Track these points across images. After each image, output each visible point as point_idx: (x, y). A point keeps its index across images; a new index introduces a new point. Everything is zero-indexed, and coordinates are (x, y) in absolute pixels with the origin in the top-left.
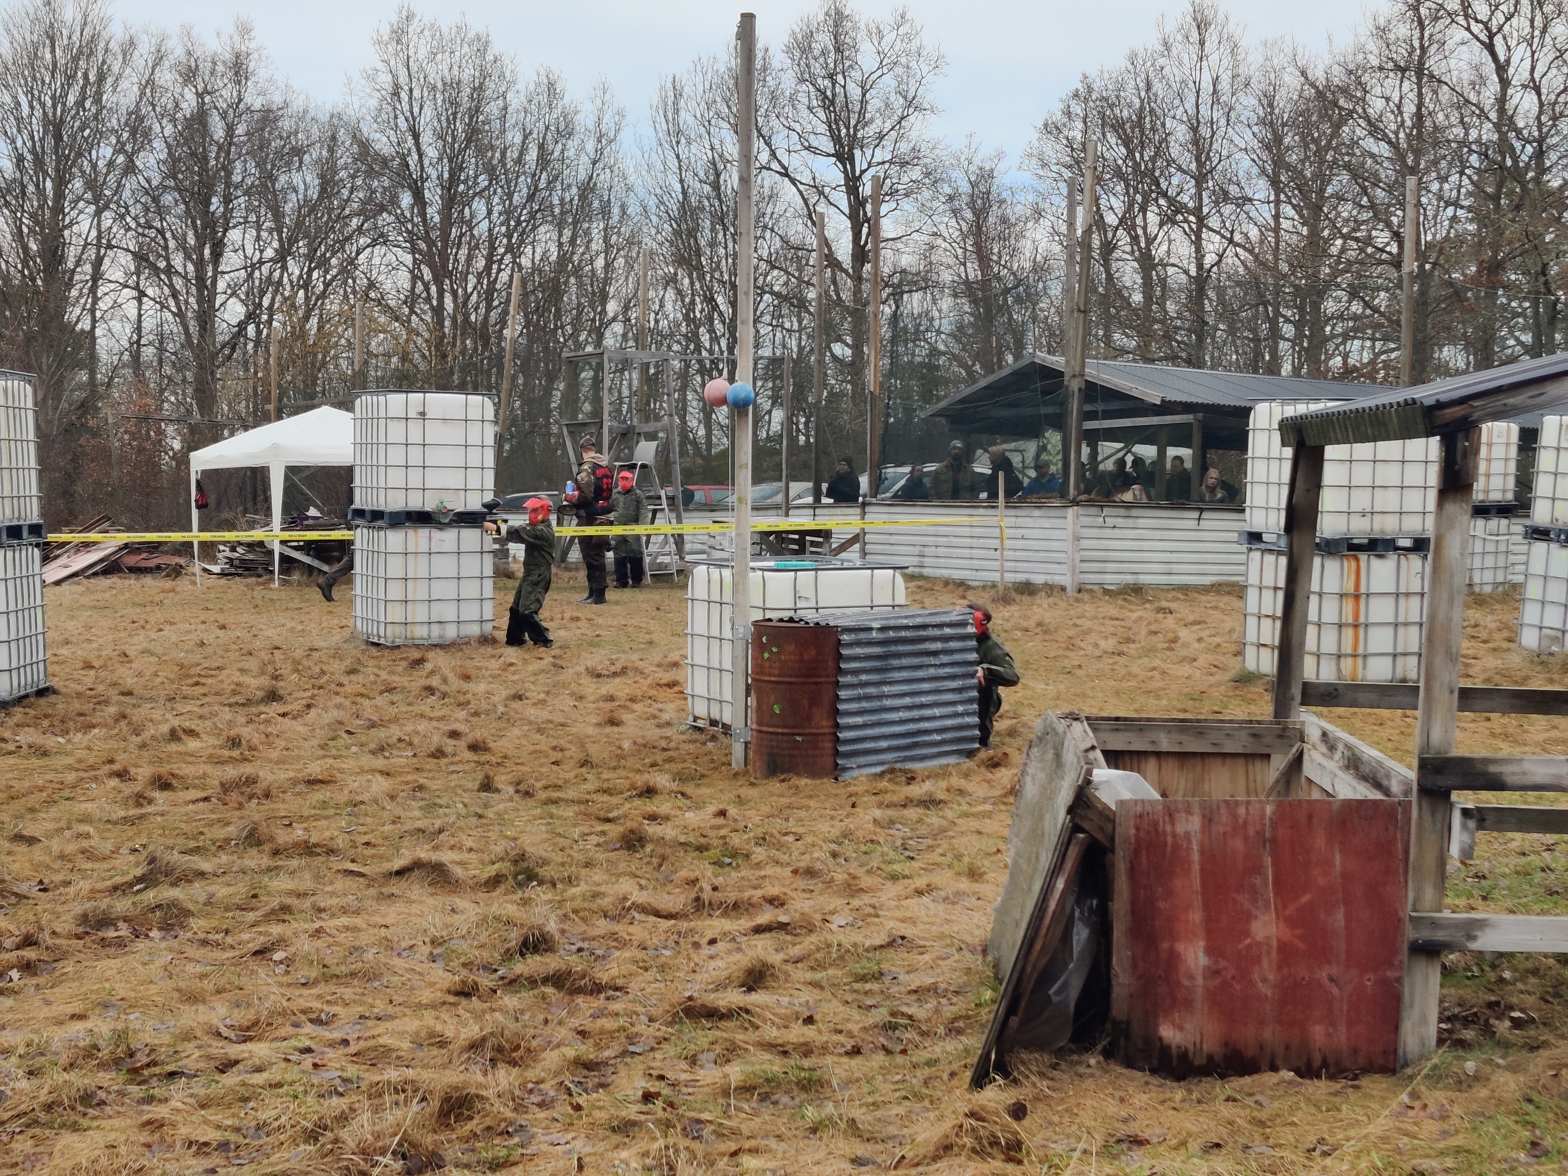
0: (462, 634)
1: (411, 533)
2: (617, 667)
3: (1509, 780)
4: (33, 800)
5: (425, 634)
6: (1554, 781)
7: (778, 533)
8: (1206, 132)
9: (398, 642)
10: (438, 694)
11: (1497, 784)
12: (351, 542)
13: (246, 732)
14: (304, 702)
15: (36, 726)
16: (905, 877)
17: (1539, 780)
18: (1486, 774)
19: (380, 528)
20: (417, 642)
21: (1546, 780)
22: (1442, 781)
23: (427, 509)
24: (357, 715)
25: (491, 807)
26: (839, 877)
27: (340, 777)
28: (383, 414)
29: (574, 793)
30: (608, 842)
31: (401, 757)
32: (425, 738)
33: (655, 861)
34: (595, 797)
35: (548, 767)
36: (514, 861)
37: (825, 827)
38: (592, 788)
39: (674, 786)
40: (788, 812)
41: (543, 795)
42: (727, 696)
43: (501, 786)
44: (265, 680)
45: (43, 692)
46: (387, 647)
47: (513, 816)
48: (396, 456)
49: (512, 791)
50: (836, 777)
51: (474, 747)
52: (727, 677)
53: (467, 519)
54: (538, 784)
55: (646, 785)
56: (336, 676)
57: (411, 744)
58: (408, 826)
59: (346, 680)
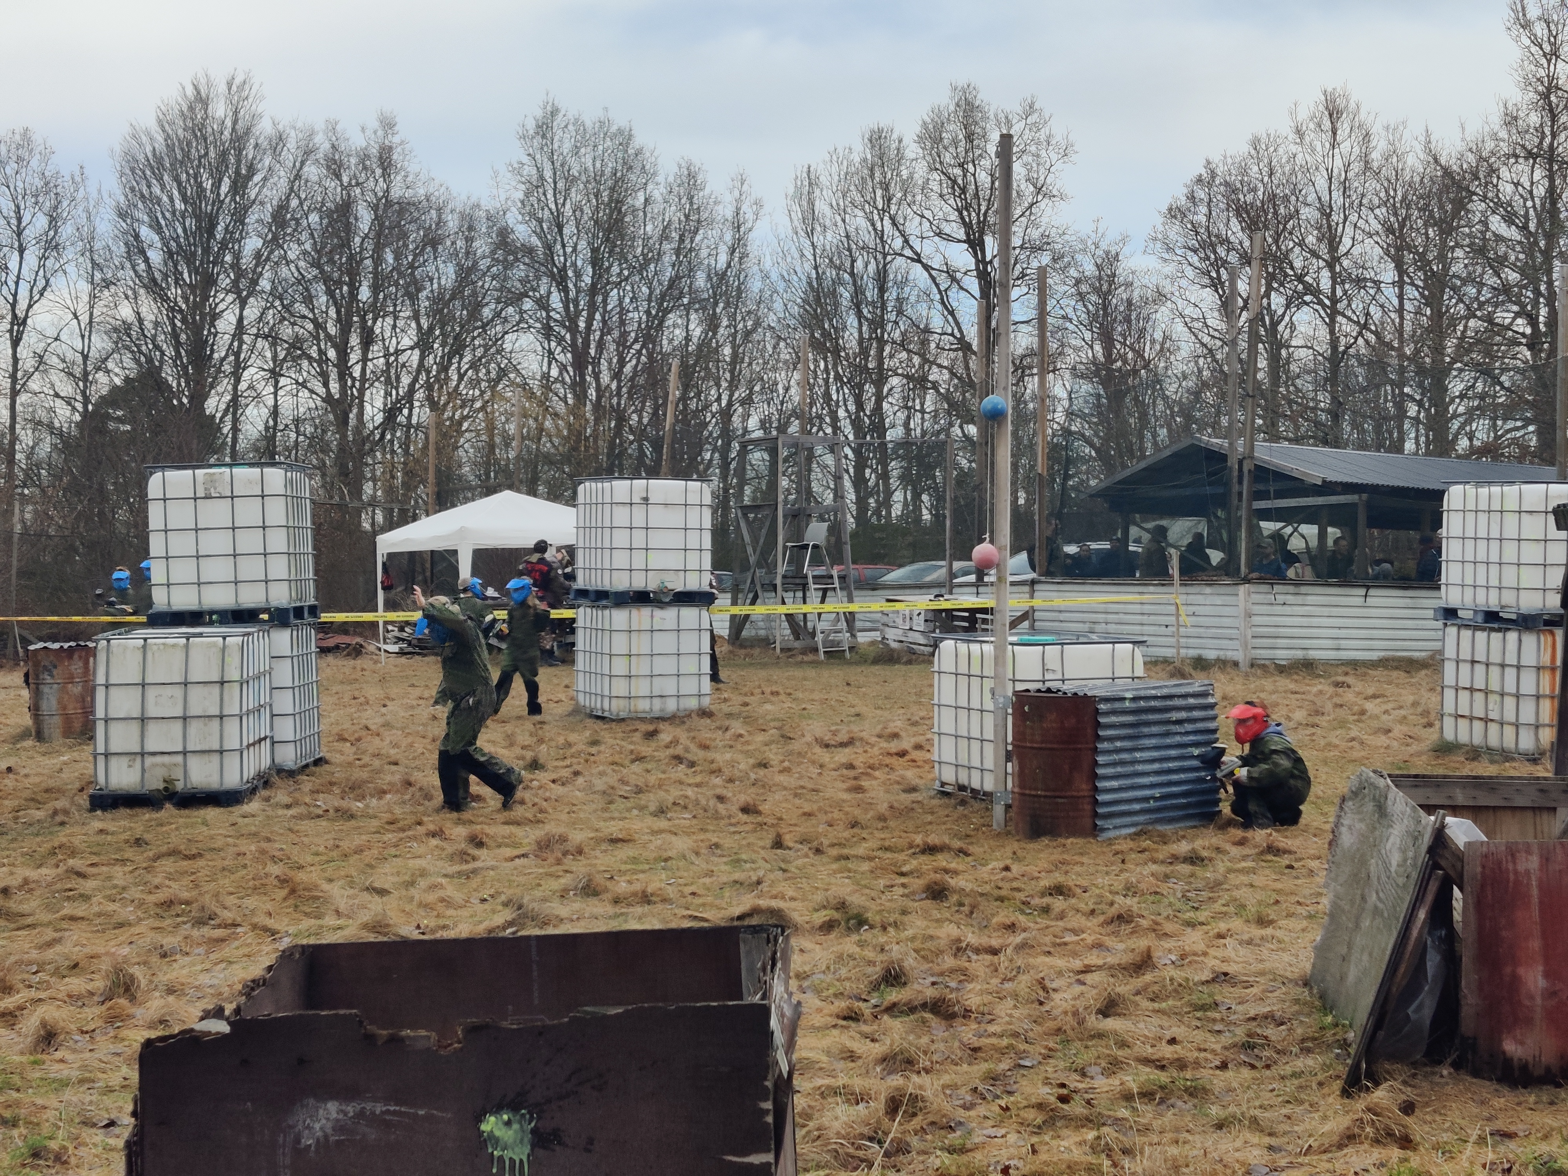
0: (682, 706)
1: (634, 612)
2: (843, 737)
5: (647, 707)
9: (620, 715)
10: (686, 762)
12: (573, 620)
14: (569, 770)
16: (1203, 924)
19: (605, 608)
20: (640, 715)
23: (650, 588)
24: (626, 783)
25: (789, 862)
26: (1145, 923)
27: (636, 836)
28: (607, 499)
29: (861, 850)
30: (913, 893)
31: (683, 819)
32: (697, 803)
33: (966, 909)
34: (879, 853)
35: (822, 828)
36: (837, 909)
37: (1107, 881)
38: (875, 846)
39: (957, 844)
40: (1064, 868)
41: (834, 852)
42: (976, 762)
43: (791, 844)
44: (518, 751)
45: (318, 762)
46: (613, 720)
47: (812, 870)
48: (621, 539)
49: (805, 848)
50: (1095, 836)
51: (745, 810)
52: (976, 745)
53: (685, 598)
54: (826, 842)
55: (925, 843)
56: (582, 747)
57: (686, 808)
58: (725, 879)
59: (593, 750)
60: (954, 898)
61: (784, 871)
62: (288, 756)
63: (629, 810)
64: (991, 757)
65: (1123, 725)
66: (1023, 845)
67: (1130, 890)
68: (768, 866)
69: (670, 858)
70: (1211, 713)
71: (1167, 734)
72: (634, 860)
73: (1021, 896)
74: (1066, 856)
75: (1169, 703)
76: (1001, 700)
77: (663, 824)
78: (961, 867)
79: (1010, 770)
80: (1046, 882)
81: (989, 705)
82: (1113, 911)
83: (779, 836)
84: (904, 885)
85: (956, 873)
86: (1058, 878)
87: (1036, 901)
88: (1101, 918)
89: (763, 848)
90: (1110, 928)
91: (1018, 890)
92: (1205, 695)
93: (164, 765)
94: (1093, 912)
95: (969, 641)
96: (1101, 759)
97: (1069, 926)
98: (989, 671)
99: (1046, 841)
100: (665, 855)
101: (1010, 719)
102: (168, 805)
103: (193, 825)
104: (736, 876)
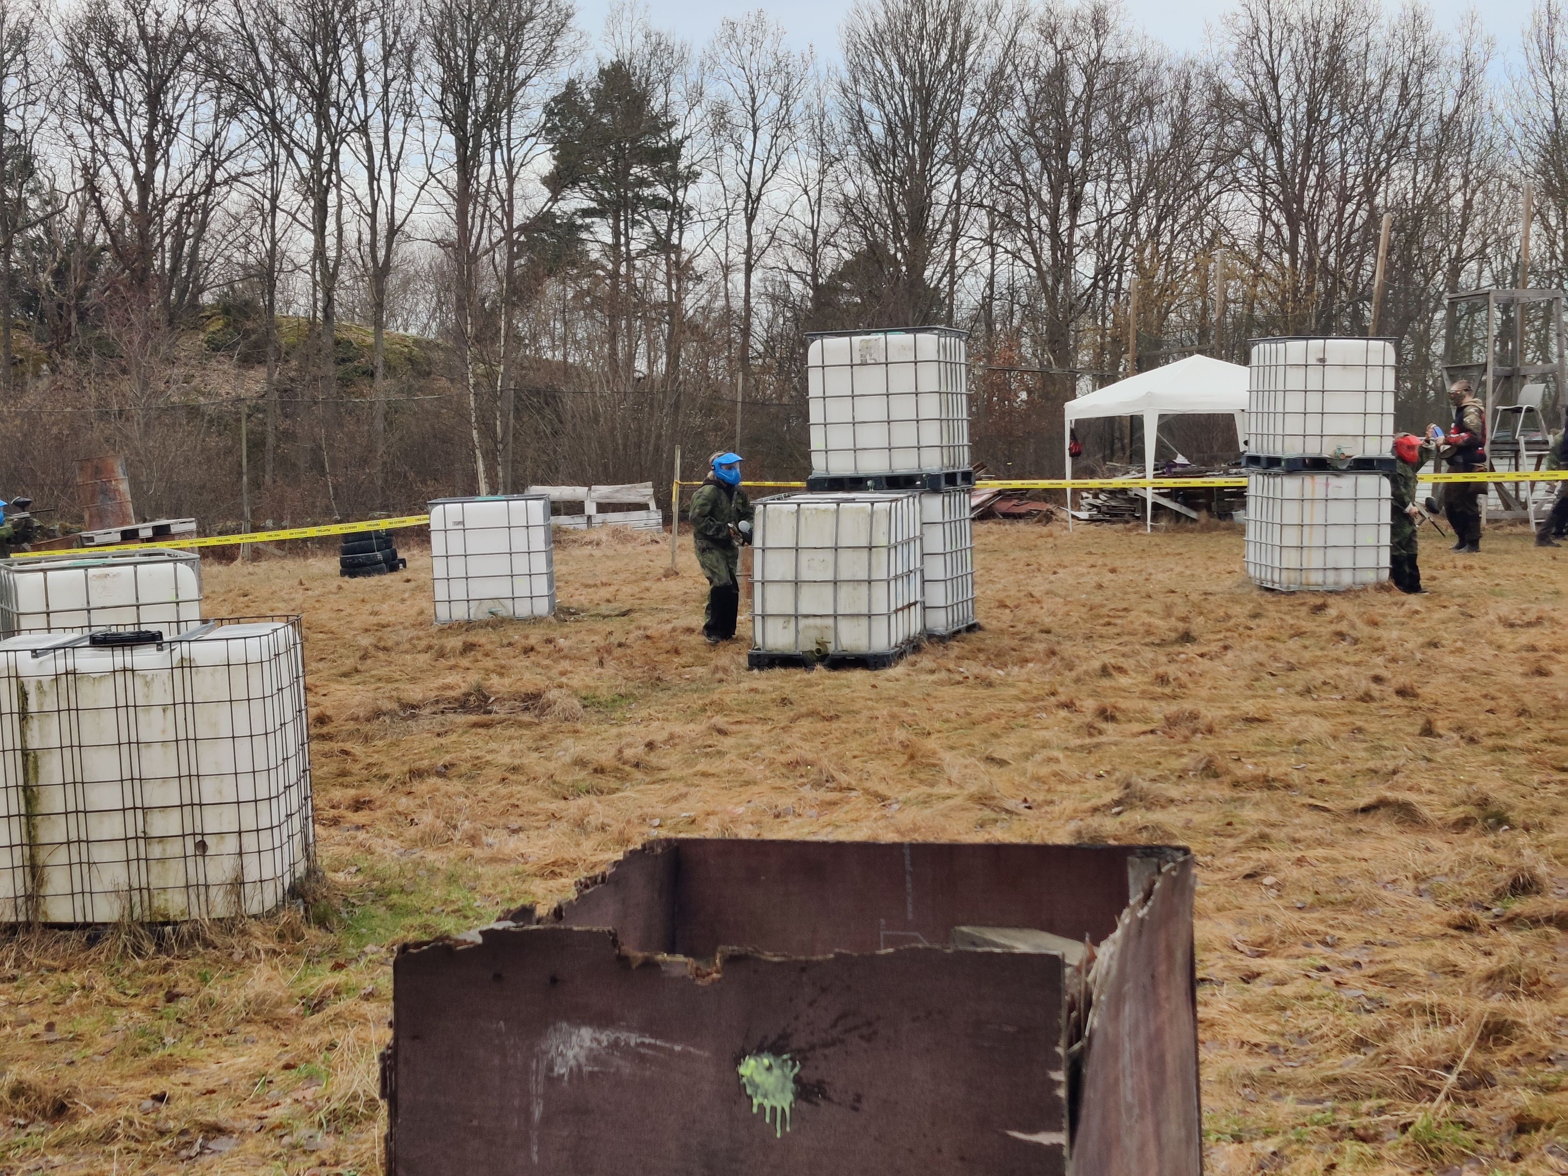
0: (1358, 580)
1: (1308, 480)
2: (1532, 616)
4: (995, 725)
5: (1320, 580)
9: (1293, 588)
10: (1349, 639)
13: (1172, 670)
14: (1221, 644)
15: (975, 659)
19: (1277, 475)
20: (1312, 588)
23: (1325, 455)
24: (1277, 660)
25: (1435, 751)
27: (1275, 717)
28: (1281, 361)
29: (1521, 742)
31: (1331, 700)
32: (1349, 682)
34: (1542, 746)
35: (1484, 715)
36: (1477, 805)
38: (1538, 737)
41: (1490, 742)
43: (1441, 732)
44: (1173, 622)
45: (971, 628)
46: (1282, 593)
47: (1460, 761)
48: (1295, 403)
49: (1457, 737)
51: (1401, 693)
53: (1363, 465)
54: (1482, 731)
56: (1242, 620)
57: (1336, 688)
58: (1359, 766)
59: (1252, 624)
61: (1429, 760)
62: (939, 622)
63: (1275, 688)
68: (1411, 754)
69: (1305, 741)
72: (1267, 741)
77: (1307, 704)
83: (1429, 722)
84: (1561, 783)
89: (1410, 734)
93: (816, 627)
100: (1300, 738)
102: (819, 667)
103: (839, 687)
104: (1371, 764)
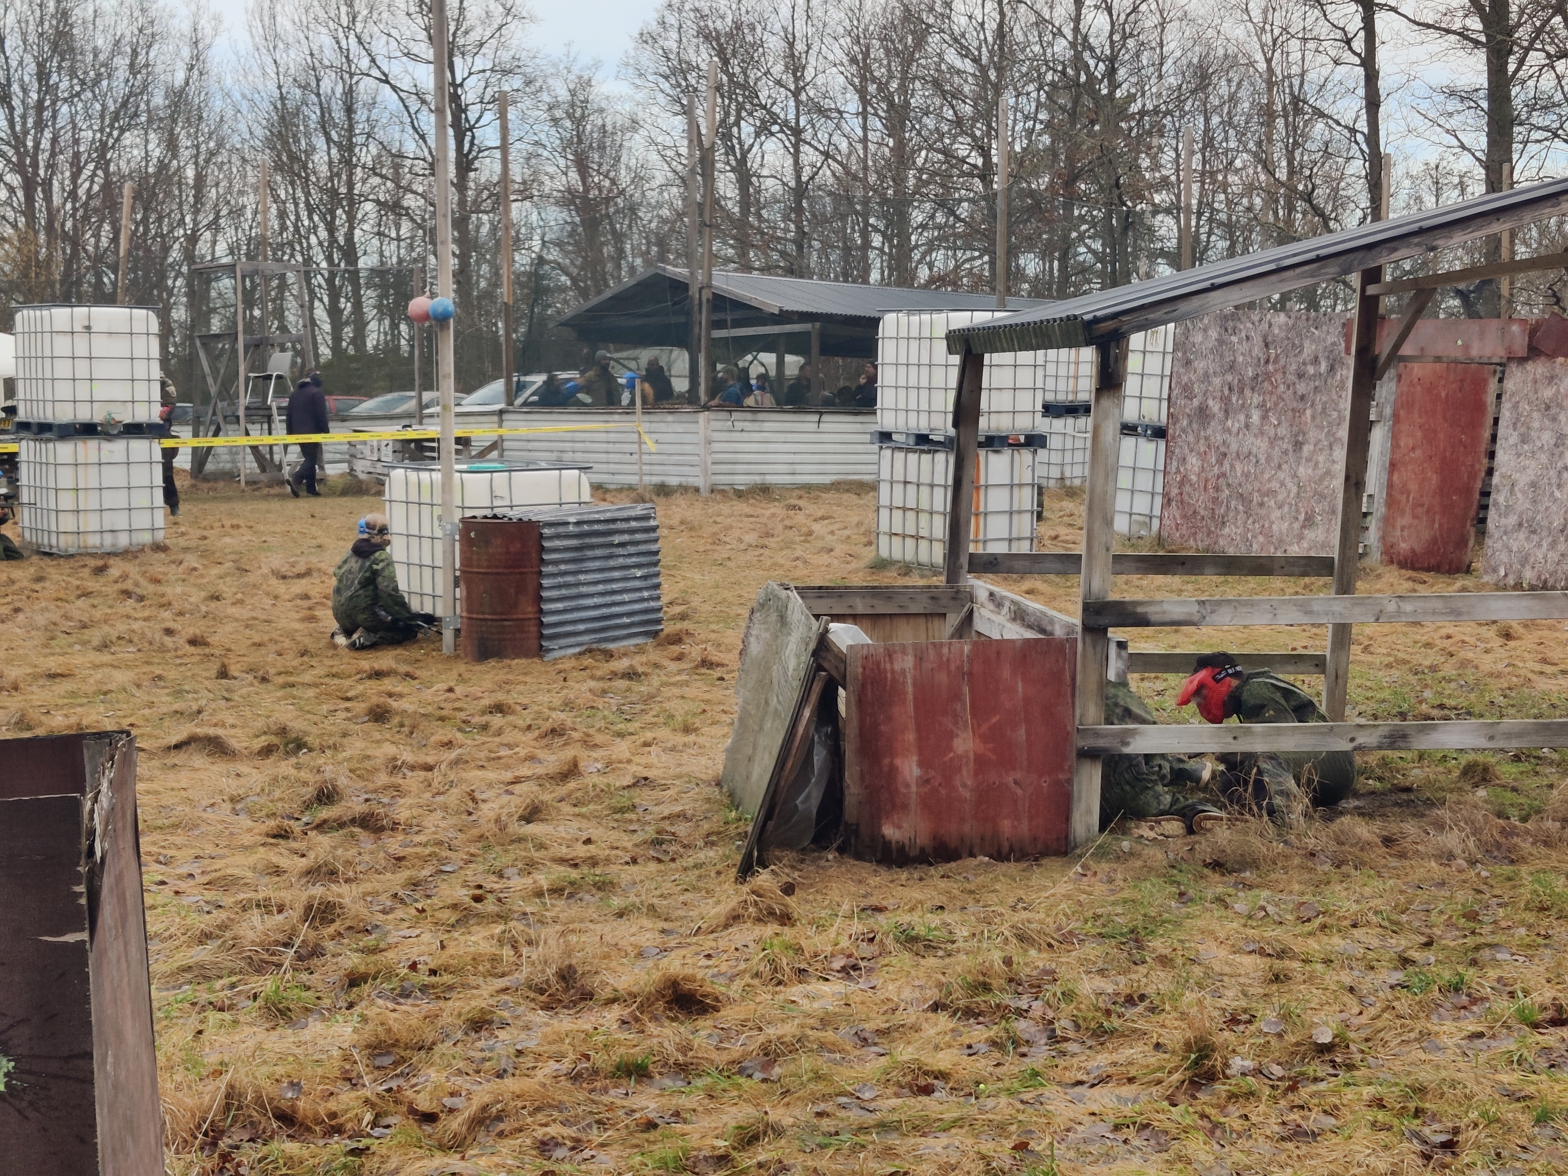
0: (134, 542)
1: (79, 442)
2: (300, 568)
3: (1153, 618)
5: (98, 543)
6: (1187, 618)
7: (418, 442)
8: (800, 47)
9: (72, 551)
10: (134, 597)
11: (1142, 621)
16: (632, 734)
17: (1176, 617)
18: (1135, 614)
19: (49, 441)
20: (92, 550)
21: (1181, 617)
22: (1102, 621)
23: (95, 417)
24: (66, 617)
25: (232, 691)
26: (576, 735)
27: (77, 671)
28: (47, 328)
29: (307, 678)
30: (356, 717)
31: (127, 653)
32: (143, 636)
33: (406, 730)
34: (326, 680)
35: (272, 657)
36: (277, 734)
37: (546, 698)
38: (322, 673)
39: (403, 668)
40: (507, 687)
41: (280, 680)
42: (428, 589)
43: (236, 674)
46: (61, 556)
47: (257, 698)
48: (63, 369)
49: (250, 677)
50: (541, 657)
51: (193, 642)
52: (427, 572)
53: (134, 430)
54: (272, 671)
55: (372, 668)
56: (25, 583)
57: (131, 641)
58: (165, 709)
59: (37, 587)
60: (396, 720)
61: (227, 700)
63: (70, 646)
64: (442, 583)
65: (567, 549)
66: (470, 667)
67: (568, 705)
68: (211, 696)
69: (110, 691)
70: (653, 535)
71: (610, 557)
72: (73, 694)
73: (462, 715)
74: (510, 677)
75: (612, 526)
76: (449, 527)
77: (106, 658)
78: (406, 690)
79: (458, 595)
80: (486, 702)
81: (439, 533)
82: (548, 725)
83: (224, 666)
84: (347, 710)
85: (401, 696)
86: (500, 697)
87: (477, 720)
88: (536, 733)
89: (207, 678)
90: (544, 742)
91: (460, 710)
92: (646, 518)
94: (529, 727)
95: (418, 470)
96: (545, 582)
97: (505, 741)
98: (438, 500)
99: (492, 662)
100: (105, 688)
101: (457, 545)
104: (177, 706)
